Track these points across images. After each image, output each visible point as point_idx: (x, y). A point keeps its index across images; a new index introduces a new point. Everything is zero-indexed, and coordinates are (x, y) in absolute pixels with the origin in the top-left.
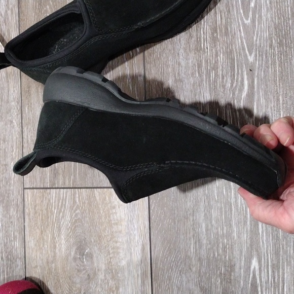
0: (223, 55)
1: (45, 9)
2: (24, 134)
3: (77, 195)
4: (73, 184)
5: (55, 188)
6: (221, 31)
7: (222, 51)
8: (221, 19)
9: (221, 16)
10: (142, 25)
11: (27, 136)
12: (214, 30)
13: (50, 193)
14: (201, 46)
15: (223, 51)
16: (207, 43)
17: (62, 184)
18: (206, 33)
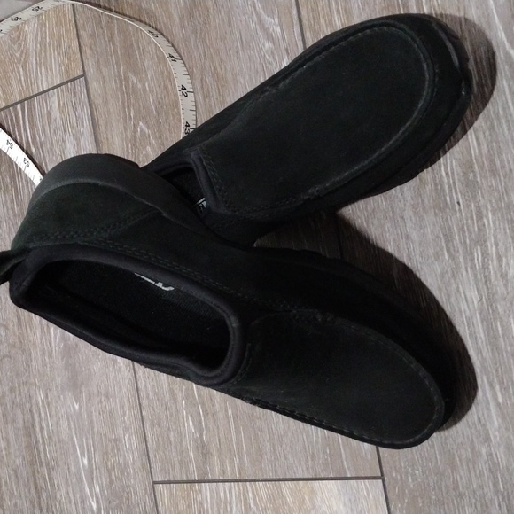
0: (493, 214)
1: (144, 153)
2: (139, 383)
3: (250, 495)
4: (240, 474)
5: (209, 481)
6: (482, 168)
7: (489, 208)
8: (479, 144)
9: (477, 139)
10: (316, 194)
11: (146, 386)
12: (468, 166)
13: (201, 491)
14: (445, 200)
15: (492, 207)
16: (456, 194)
17: (220, 474)
18: (453, 173)
